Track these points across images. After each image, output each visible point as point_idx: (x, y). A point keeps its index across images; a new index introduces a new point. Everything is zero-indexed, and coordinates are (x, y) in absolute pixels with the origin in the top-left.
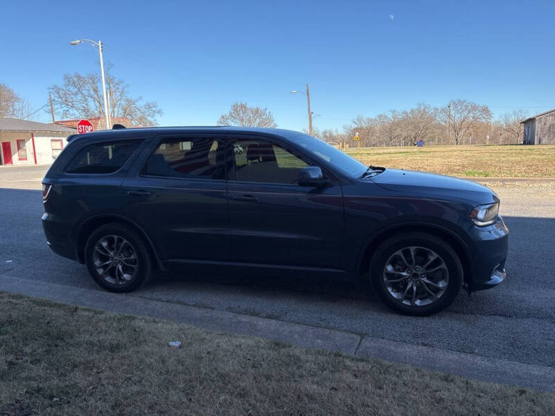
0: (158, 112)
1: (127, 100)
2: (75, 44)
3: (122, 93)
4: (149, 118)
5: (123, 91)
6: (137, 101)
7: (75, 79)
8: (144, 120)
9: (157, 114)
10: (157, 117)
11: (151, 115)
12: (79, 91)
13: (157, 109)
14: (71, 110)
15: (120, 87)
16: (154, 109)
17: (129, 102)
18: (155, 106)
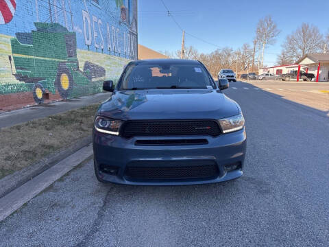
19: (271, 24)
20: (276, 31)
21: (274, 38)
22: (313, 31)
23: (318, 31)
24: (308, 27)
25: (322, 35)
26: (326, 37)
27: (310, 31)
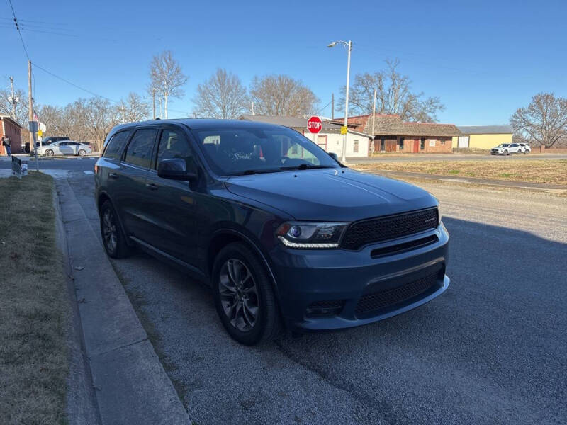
0: (440, 107)
1: (410, 96)
2: (331, 46)
3: (405, 89)
4: (430, 115)
5: (406, 87)
6: (419, 97)
7: (364, 78)
8: (423, 117)
9: (438, 109)
10: (438, 113)
11: (432, 110)
12: (367, 90)
13: (439, 104)
14: (356, 108)
15: (405, 83)
16: (435, 104)
17: (411, 98)
18: (438, 101)
19: (172, 65)
20: (182, 76)
21: (180, 87)
22: (233, 83)
23: (239, 83)
24: (225, 75)
25: (246, 89)
26: (250, 92)
27: (228, 82)
